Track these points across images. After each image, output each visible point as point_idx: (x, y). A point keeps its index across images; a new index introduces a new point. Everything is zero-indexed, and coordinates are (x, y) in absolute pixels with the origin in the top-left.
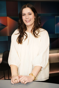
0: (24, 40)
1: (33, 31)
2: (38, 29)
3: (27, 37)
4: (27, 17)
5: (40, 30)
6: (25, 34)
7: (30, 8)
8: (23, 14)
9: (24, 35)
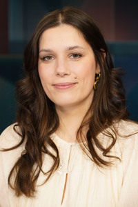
0: (42, 178)
1: (85, 132)
2: (110, 123)
3: (57, 160)
4: (61, 70)
5: (121, 132)
6: (50, 149)
7: (74, 26)
8: (42, 54)
9: (47, 152)
